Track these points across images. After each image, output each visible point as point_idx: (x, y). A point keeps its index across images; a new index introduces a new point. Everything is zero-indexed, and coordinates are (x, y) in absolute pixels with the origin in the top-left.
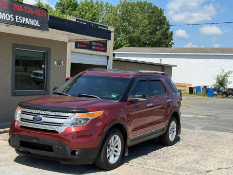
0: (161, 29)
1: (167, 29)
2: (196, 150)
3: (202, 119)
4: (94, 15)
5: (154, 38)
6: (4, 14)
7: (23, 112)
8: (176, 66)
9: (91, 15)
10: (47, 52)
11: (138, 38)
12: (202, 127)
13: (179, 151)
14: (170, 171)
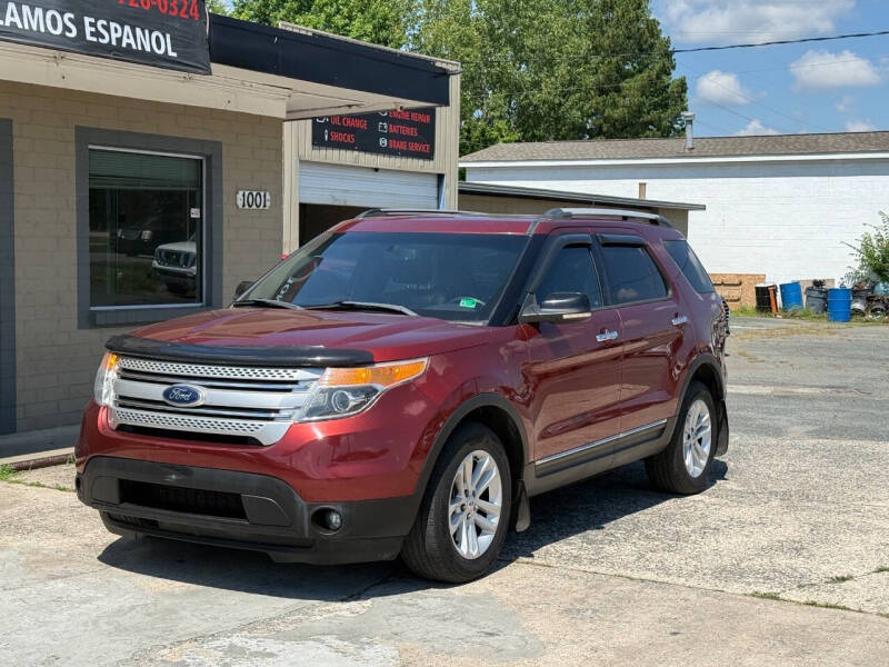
0: (640, 71)
1: (666, 71)
2: (792, 508)
3: (811, 398)
4: (382, 27)
5: (615, 105)
6: (39, 11)
7: (126, 374)
8: (703, 208)
9: (369, 28)
10: (209, 158)
11: (554, 107)
12: (810, 428)
13: (726, 512)
14: (692, 582)
